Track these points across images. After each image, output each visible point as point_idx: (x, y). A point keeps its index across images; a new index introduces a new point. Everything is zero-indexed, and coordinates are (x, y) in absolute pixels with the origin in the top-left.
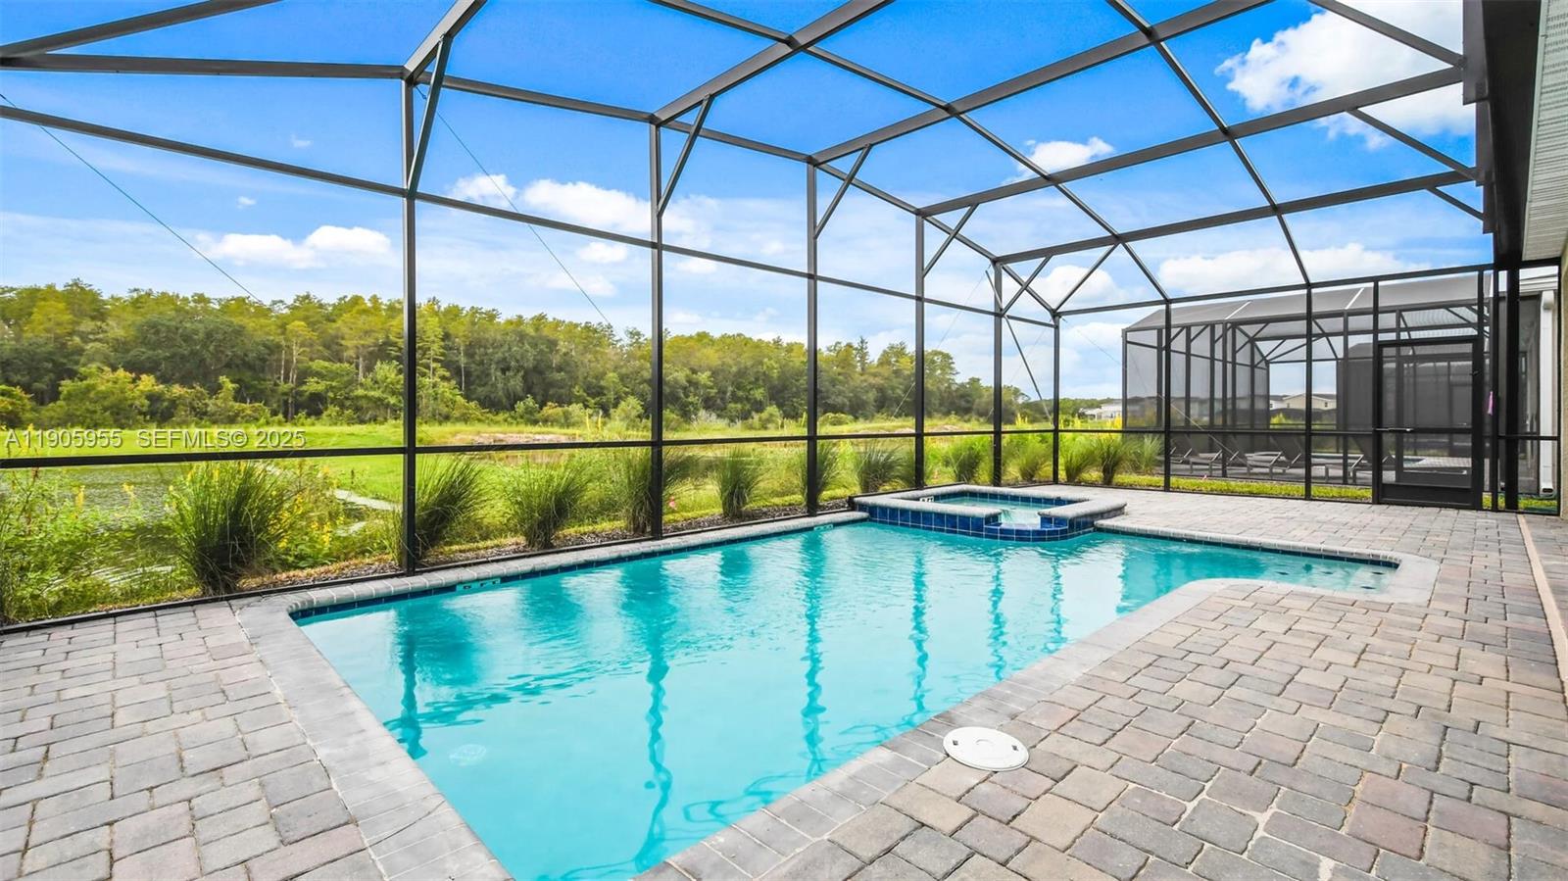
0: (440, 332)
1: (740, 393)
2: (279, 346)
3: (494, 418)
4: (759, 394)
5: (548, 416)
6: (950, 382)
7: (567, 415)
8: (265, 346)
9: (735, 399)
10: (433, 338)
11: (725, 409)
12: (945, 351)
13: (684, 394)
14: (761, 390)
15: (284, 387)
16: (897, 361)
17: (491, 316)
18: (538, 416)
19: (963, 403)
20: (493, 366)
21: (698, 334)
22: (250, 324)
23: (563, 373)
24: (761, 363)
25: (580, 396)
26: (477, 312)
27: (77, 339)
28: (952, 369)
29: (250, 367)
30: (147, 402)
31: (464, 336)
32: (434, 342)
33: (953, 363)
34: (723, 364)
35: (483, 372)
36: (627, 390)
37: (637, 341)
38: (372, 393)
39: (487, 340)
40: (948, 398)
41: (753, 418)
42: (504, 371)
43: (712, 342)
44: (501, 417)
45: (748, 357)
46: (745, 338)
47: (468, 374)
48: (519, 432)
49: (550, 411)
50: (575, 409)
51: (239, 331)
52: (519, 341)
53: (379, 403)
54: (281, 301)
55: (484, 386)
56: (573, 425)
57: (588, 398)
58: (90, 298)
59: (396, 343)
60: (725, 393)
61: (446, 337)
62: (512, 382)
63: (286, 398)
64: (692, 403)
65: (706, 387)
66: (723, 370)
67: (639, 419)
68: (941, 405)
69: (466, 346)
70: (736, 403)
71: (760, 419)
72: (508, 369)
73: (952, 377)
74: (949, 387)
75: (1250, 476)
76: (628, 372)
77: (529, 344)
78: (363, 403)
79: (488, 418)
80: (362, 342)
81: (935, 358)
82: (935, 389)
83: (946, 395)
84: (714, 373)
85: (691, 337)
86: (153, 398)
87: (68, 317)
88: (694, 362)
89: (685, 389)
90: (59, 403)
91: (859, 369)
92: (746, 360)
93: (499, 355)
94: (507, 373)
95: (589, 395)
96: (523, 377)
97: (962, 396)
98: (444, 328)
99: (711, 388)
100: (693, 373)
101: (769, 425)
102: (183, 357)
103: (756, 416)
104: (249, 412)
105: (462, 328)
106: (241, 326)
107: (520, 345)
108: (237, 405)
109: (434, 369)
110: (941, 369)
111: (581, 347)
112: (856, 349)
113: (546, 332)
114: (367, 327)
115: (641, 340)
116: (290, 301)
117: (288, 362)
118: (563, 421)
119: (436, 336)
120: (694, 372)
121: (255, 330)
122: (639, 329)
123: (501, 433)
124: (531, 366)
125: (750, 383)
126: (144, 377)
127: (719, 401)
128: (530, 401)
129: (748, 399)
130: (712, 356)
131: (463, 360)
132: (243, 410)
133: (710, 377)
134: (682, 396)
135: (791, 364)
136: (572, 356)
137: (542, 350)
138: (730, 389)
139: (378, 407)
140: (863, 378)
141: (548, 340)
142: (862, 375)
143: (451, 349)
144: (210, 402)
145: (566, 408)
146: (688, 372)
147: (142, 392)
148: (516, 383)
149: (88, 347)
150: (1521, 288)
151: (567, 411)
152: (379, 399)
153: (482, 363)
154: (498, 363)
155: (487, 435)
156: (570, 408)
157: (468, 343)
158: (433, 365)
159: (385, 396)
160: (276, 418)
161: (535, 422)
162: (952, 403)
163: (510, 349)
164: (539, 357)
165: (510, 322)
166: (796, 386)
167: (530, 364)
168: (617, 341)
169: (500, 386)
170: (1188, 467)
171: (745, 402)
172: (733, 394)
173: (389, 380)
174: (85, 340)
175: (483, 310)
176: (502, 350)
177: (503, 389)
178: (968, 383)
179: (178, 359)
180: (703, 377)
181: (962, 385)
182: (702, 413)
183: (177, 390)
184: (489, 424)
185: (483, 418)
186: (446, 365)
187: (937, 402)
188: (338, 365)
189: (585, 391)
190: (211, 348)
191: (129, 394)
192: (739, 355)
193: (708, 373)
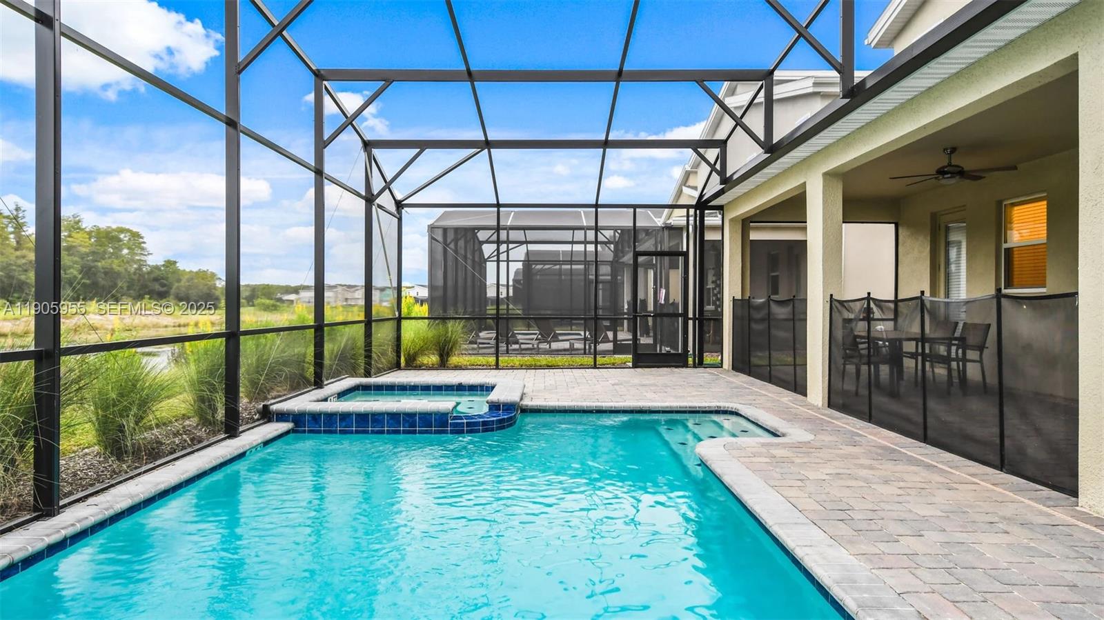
6: (141, 263)
12: (135, 229)
16: (70, 236)
19: (157, 287)
28: (143, 249)
33: (144, 243)
40: (139, 280)
68: (129, 288)
73: (143, 258)
74: (140, 269)
75: (521, 352)
81: (122, 236)
82: (121, 269)
83: (136, 277)
91: (12, 240)
97: (156, 280)
110: (129, 248)
112: (8, 217)
140: (18, 253)
142: (16, 249)
150: (706, 222)
162: (144, 286)
170: (476, 346)
178: (163, 265)
181: (157, 268)
187: (125, 285)
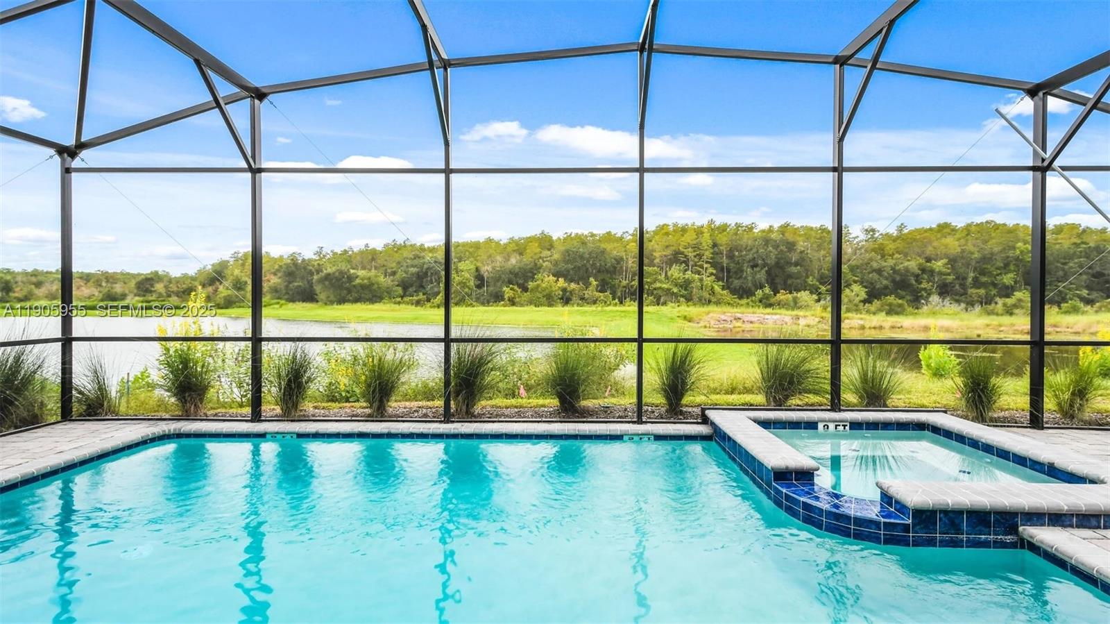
0: (710, 242)
1: (984, 279)
2: (622, 259)
3: (740, 302)
4: (1008, 279)
5: (780, 301)
7: (795, 300)
8: (615, 259)
9: (977, 284)
10: (706, 247)
11: (967, 294)
13: (916, 281)
14: (1011, 275)
15: (624, 283)
17: (750, 229)
18: (772, 300)
20: (746, 265)
21: (939, 226)
22: (608, 247)
23: (799, 267)
24: (1014, 248)
25: (813, 285)
26: (739, 226)
27: (541, 261)
29: (607, 271)
30: (561, 293)
31: (726, 244)
32: (706, 250)
34: (963, 251)
35: (738, 269)
36: (856, 279)
37: (872, 237)
38: (664, 286)
39: (742, 246)
41: (996, 303)
42: (753, 267)
43: (954, 230)
44: (744, 301)
45: (997, 244)
46: (996, 224)
47: (729, 271)
48: (753, 313)
49: (782, 297)
50: (804, 296)
51: (603, 252)
52: (765, 245)
53: (668, 292)
54: (627, 232)
55: (739, 279)
56: (800, 308)
57: (820, 286)
58: (548, 239)
59: (683, 252)
60: (965, 278)
61: (715, 245)
62: (758, 276)
63: (625, 289)
64: (925, 289)
65: (940, 273)
66: (963, 258)
67: (862, 304)
69: (727, 251)
70: (979, 288)
71: (1005, 305)
72: (756, 266)
76: (859, 264)
77: (772, 246)
78: (660, 292)
79: (735, 302)
80: (665, 253)
84: (952, 261)
85: (931, 229)
86: (564, 290)
87: (539, 250)
88: (929, 251)
89: (917, 276)
90: (528, 293)
92: (994, 246)
93: (750, 256)
94: (755, 269)
95: (821, 283)
96: (767, 272)
98: (713, 240)
99: (949, 274)
100: (927, 262)
101: (1016, 311)
102: (579, 268)
103: (1000, 301)
104: (602, 298)
105: (725, 239)
106: (604, 249)
107: (766, 247)
108: (598, 294)
109: (706, 268)
111: (815, 246)
113: (789, 237)
114: (667, 244)
115: (876, 236)
116: (631, 232)
117: (627, 268)
118: (792, 304)
119: (708, 246)
120: (929, 260)
121: (611, 250)
122: (874, 227)
123: (740, 313)
124: (773, 263)
125: (997, 269)
126: (560, 279)
127: (957, 287)
128: (767, 290)
129: (995, 285)
130: (952, 245)
131: (725, 261)
132: (600, 297)
133: (947, 264)
134: (914, 282)
135: (1057, 246)
136: (807, 253)
137: (782, 251)
138: (972, 275)
139: (667, 294)
141: (788, 243)
143: (717, 254)
144: (586, 292)
145: (795, 294)
146: (922, 261)
147: (559, 287)
148: (761, 275)
149: (544, 264)
151: (797, 297)
152: (669, 290)
153: (738, 263)
154: (749, 262)
155: (730, 314)
156: (799, 295)
157: (728, 249)
158: (705, 266)
159: (671, 287)
160: (614, 302)
161: (770, 305)
163: (757, 252)
164: (779, 256)
165: (763, 231)
166: (1063, 270)
167: (772, 260)
168: (855, 238)
169: (750, 278)
171: (991, 288)
172: (976, 280)
173: (674, 277)
174: (544, 262)
175: (744, 224)
176: (752, 252)
177: (752, 281)
179: (577, 269)
180: (939, 265)
182: (935, 298)
183: (573, 286)
184: (737, 307)
185: (732, 302)
186: (713, 265)
188: (651, 268)
189: (818, 280)
190: (591, 262)
191: (554, 289)
192: (985, 242)
193: (945, 261)
